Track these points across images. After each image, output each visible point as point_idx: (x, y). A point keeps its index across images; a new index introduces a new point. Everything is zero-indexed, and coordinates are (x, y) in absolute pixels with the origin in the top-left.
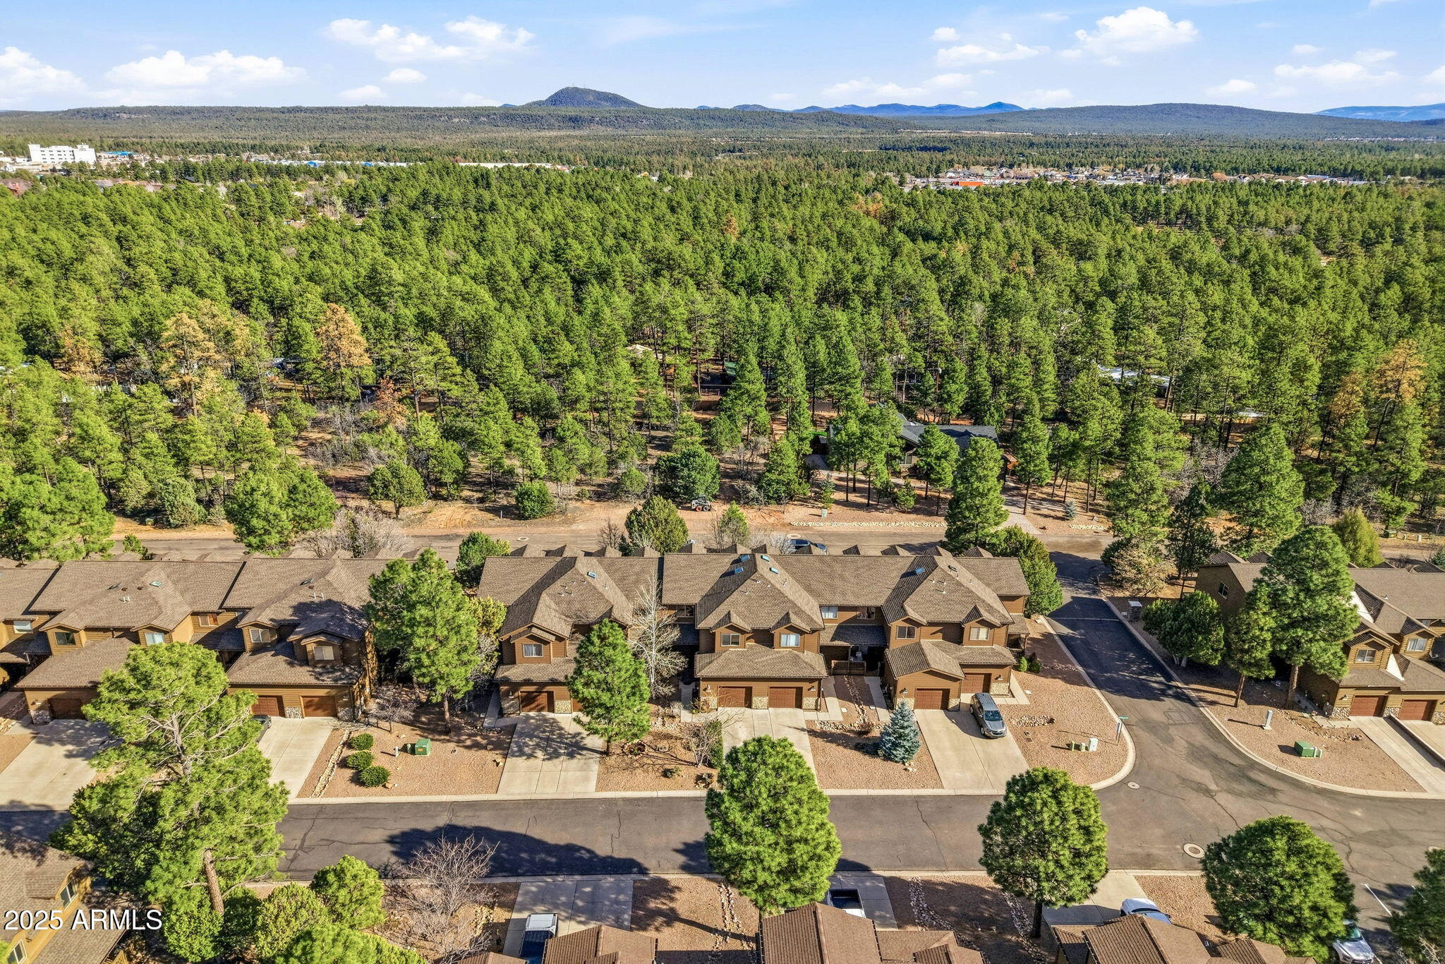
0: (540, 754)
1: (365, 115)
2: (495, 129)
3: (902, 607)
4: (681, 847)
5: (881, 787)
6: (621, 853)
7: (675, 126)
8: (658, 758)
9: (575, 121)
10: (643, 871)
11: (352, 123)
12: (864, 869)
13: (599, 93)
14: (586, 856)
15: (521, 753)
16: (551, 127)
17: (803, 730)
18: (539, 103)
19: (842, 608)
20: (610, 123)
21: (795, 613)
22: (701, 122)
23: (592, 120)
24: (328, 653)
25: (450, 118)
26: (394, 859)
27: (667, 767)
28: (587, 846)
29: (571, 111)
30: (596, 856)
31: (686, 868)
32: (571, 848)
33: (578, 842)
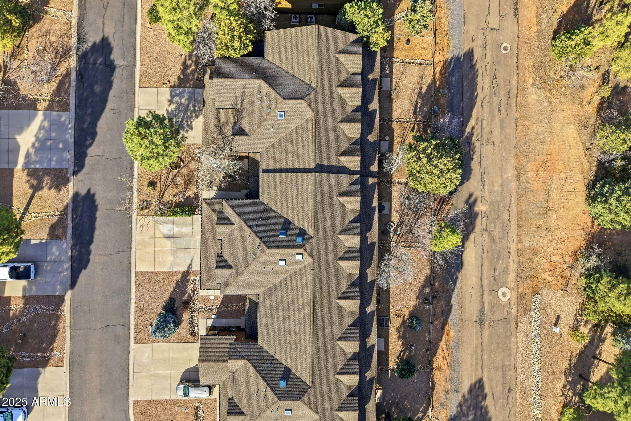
0: (173, 107)
3: (243, 358)
4: (92, 192)
5: (136, 307)
6: (88, 161)
8: (167, 178)
10: (75, 173)
12: (73, 285)
14: (88, 143)
15: (172, 96)
17: (189, 267)
21: (232, 274)
26: (90, 44)
27: (158, 184)
28: (95, 143)
30: (87, 148)
31: (76, 195)
32: (94, 134)
33: (98, 138)
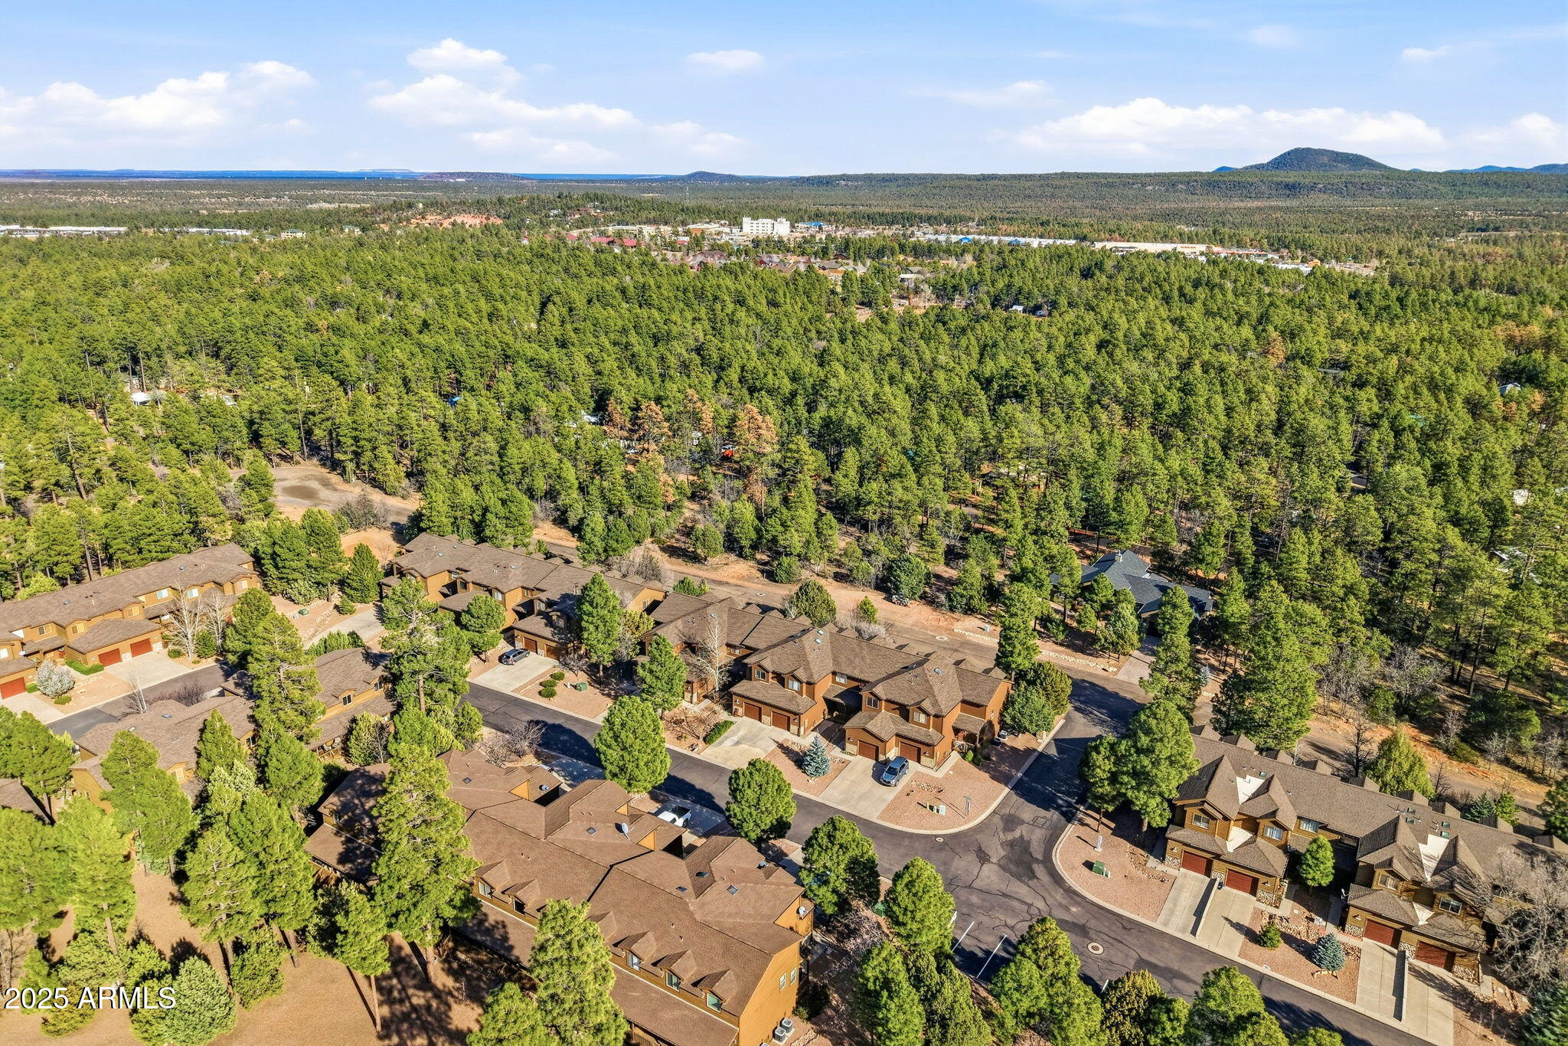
1: (1056, 183)
2: (1190, 197)
7: (1425, 195)
9: (1292, 189)
11: (1039, 191)
13: (1337, 154)
16: (1259, 196)
18: (1259, 167)
19: (850, 678)
20: (1339, 192)
22: (1467, 189)
23: (1313, 188)
24: (561, 623)
25: (1144, 185)
29: (1292, 176)
